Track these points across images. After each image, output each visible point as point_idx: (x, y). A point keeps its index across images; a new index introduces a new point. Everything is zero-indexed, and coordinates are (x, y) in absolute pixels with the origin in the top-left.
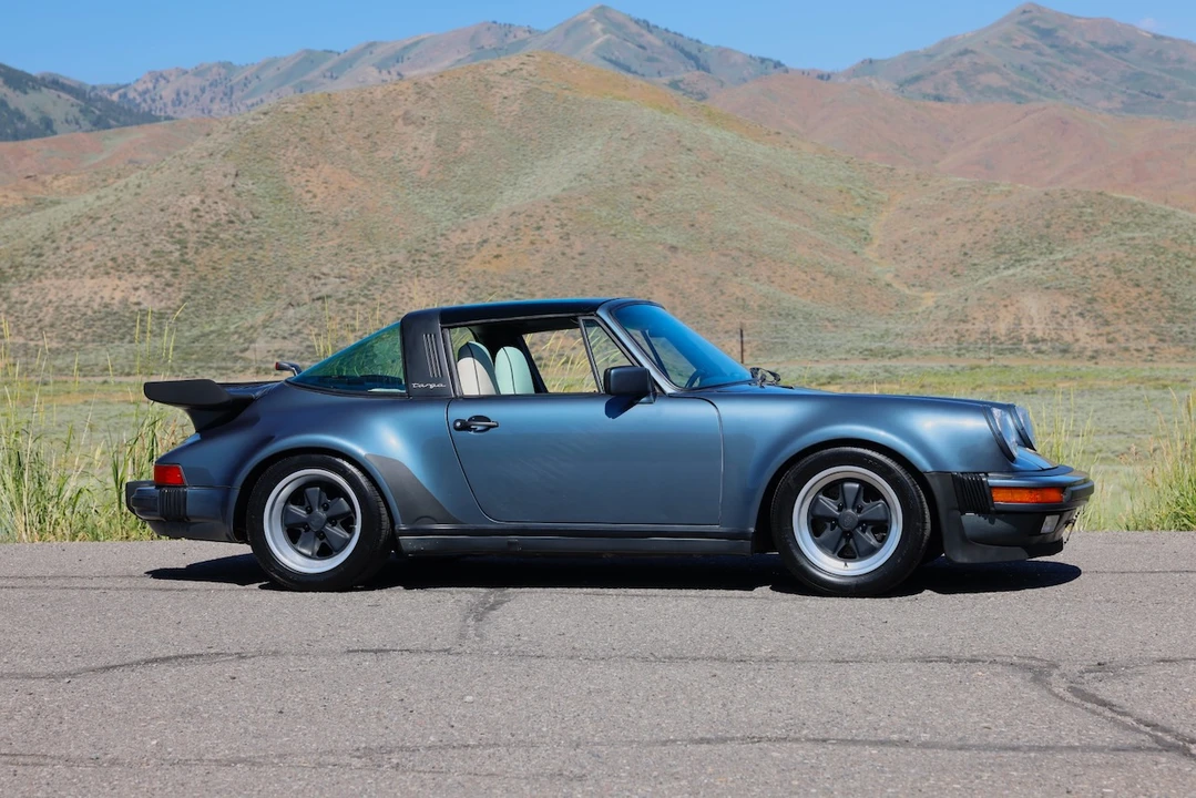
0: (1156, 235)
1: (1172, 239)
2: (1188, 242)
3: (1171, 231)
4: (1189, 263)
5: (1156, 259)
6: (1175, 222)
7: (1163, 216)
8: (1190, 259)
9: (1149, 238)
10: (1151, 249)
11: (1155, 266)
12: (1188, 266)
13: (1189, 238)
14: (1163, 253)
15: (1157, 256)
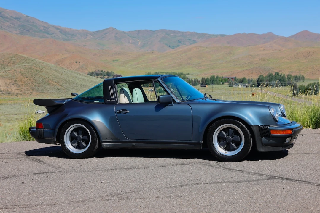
0: (31, 65)
1: (35, 66)
2: (39, 67)
3: (34, 64)
4: (39, 72)
5: (31, 71)
6: (35, 62)
7: (32, 60)
8: (39, 71)
9: (29, 66)
10: (30, 68)
11: (31, 73)
12: (39, 73)
13: (39, 66)
14: (33, 69)
15: (31, 70)
